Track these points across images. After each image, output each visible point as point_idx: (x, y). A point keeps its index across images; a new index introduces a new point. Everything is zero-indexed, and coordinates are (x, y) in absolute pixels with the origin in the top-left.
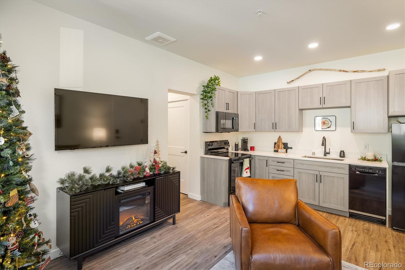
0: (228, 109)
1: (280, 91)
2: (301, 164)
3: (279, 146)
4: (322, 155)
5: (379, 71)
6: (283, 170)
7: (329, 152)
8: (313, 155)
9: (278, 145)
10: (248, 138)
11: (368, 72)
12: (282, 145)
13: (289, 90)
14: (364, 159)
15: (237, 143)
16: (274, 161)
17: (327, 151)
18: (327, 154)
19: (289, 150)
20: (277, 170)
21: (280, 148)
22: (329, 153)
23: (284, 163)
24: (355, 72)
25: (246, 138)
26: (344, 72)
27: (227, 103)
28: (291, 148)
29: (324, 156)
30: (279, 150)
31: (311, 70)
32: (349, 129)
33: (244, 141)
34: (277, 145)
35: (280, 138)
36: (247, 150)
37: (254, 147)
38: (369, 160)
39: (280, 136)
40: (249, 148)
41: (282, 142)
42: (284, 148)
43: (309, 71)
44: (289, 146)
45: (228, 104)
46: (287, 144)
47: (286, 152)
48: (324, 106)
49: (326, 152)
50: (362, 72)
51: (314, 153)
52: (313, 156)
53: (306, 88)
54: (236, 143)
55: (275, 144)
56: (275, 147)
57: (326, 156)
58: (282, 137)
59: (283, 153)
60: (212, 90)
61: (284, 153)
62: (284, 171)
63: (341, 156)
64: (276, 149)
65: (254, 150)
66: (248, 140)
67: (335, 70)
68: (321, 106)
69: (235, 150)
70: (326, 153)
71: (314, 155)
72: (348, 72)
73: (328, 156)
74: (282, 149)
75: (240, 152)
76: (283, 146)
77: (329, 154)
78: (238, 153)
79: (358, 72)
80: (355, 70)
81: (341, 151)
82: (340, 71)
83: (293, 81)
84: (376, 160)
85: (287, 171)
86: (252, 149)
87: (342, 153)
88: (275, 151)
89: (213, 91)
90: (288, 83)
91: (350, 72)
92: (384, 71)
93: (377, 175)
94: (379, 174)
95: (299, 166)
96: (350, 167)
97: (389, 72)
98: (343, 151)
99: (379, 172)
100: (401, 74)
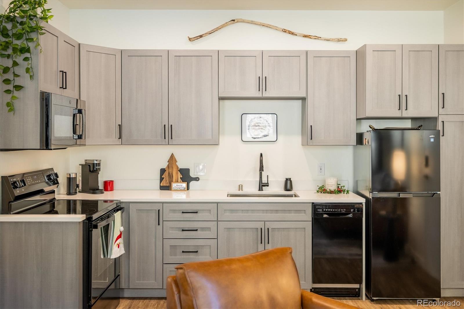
0: (66, 88)
1: (180, 56)
2: (232, 211)
3: (171, 176)
4: (255, 190)
5: (339, 40)
6: (196, 229)
7: (268, 183)
8: (239, 190)
9: (169, 173)
10: (100, 160)
11: (325, 40)
12: (177, 173)
13: (200, 56)
14: (323, 190)
15: (73, 176)
16: (174, 211)
17: (264, 180)
18: (263, 187)
19: (192, 184)
20: (183, 230)
21: (174, 180)
22: (267, 185)
23: (197, 212)
24: (305, 36)
25: (97, 161)
26: (290, 33)
27: (62, 71)
28: (197, 179)
29: (259, 190)
30: (174, 185)
31: (235, 21)
32: (298, 139)
33: (92, 169)
34: (166, 173)
35: (172, 159)
36: (98, 189)
37: (112, 181)
38: (331, 192)
39: (172, 156)
40: (101, 186)
41: (177, 167)
42: (183, 180)
43: (232, 22)
44: (192, 175)
45: (66, 73)
46: (188, 170)
47: (188, 189)
48: (266, 95)
49: (262, 183)
50: (316, 39)
51: (241, 187)
52: (240, 192)
53: (232, 55)
54: (70, 175)
55: (163, 171)
56: (162, 179)
57: (262, 190)
58: (176, 156)
59: (181, 190)
60: (31, 32)
61: (184, 190)
62: (197, 230)
63: (286, 189)
64: (164, 184)
65: (112, 190)
66: (101, 165)
67: (276, 28)
68: (260, 95)
69: (69, 193)
70: (263, 184)
71: (242, 190)
72: (296, 35)
73: (266, 190)
74: (177, 182)
75: (80, 196)
76: (180, 176)
77: (268, 186)
78: (75, 201)
79: (311, 38)
81: (287, 179)
82: (285, 31)
83: (201, 36)
84: (339, 191)
85: (203, 229)
86: (108, 186)
87: (289, 182)
88: (162, 188)
89: (33, 35)
90: (190, 39)
91: (299, 36)
92: (346, 42)
93: (350, 216)
94: (353, 214)
95: (228, 216)
96: (315, 206)
97: (365, 46)
98: (290, 179)
99: (354, 211)
100: (380, 51)
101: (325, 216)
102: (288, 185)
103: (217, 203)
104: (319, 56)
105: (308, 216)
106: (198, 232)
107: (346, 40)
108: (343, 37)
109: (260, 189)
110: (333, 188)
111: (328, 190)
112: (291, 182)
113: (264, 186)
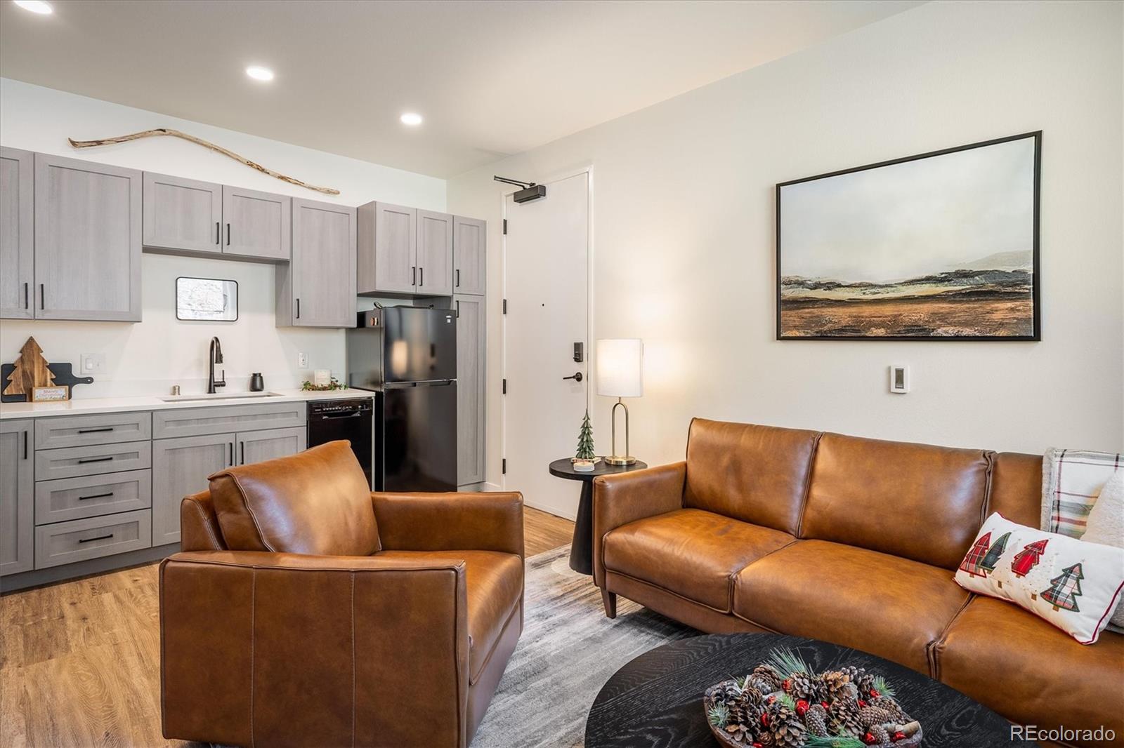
1: (61, 167)
2: (179, 422)
3: (28, 377)
4: (203, 391)
5: (329, 192)
6: (109, 457)
7: (223, 382)
8: (175, 394)
9: (24, 372)
11: (309, 188)
12: (44, 372)
14: (309, 386)
16: (60, 431)
17: (218, 378)
18: (216, 388)
19: (78, 388)
20: (81, 462)
21: (37, 384)
22: (222, 384)
24: (282, 178)
26: (258, 169)
28: (88, 380)
29: (210, 392)
30: (38, 393)
31: (167, 133)
32: (269, 320)
34: (17, 372)
35: (30, 347)
38: (324, 389)
39: (30, 341)
41: (44, 361)
42: (58, 382)
43: (161, 132)
44: (77, 373)
46: (67, 366)
47: (70, 397)
48: (228, 250)
49: (214, 382)
50: (296, 184)
53: (168, 183)
55: (8, 369)
56: (5, 383)
57: (215, 392)
58: (40, 342)
59: (55, 399)
61: (61, 399)
62: (111, 459)
63: (253, 389)
64: (11, 391)
67: (237, 158)
68: (217, 249)
70: (216, 384)
71: (179, 394)
72: (268, 173)
73: (220, 391)
74: (45, 386)
76: (50, 375)
77: (224, 385)
79: (289, 181)
80: (283, 175)
81: (255, 375)
82: (251, 165)
83: (99, 143)
84: (333, 386)
85: (123, 456)
87: (258, 379)
88: (7, 399)
90: (74, 144)
91: (272, 176)
92: (339, 195)
93: (358, 414)
94: (362, 412)
95: (172, 430)
96: (311, 406)
97: (374, 203)
98: (260, 374)
99: (362, 408)
100: (394, 212)
101: (324, 417)
102: (256, 383)
103: (152, 412)
104: (308, 207)
105: (302, 419)
106: (114, 462)
107: (339, 193)
108: (335, 188)
109: (211, 390)
110: (326, 383)
111: (320, 386)
112: (261, 378)
113: (219, 386)
